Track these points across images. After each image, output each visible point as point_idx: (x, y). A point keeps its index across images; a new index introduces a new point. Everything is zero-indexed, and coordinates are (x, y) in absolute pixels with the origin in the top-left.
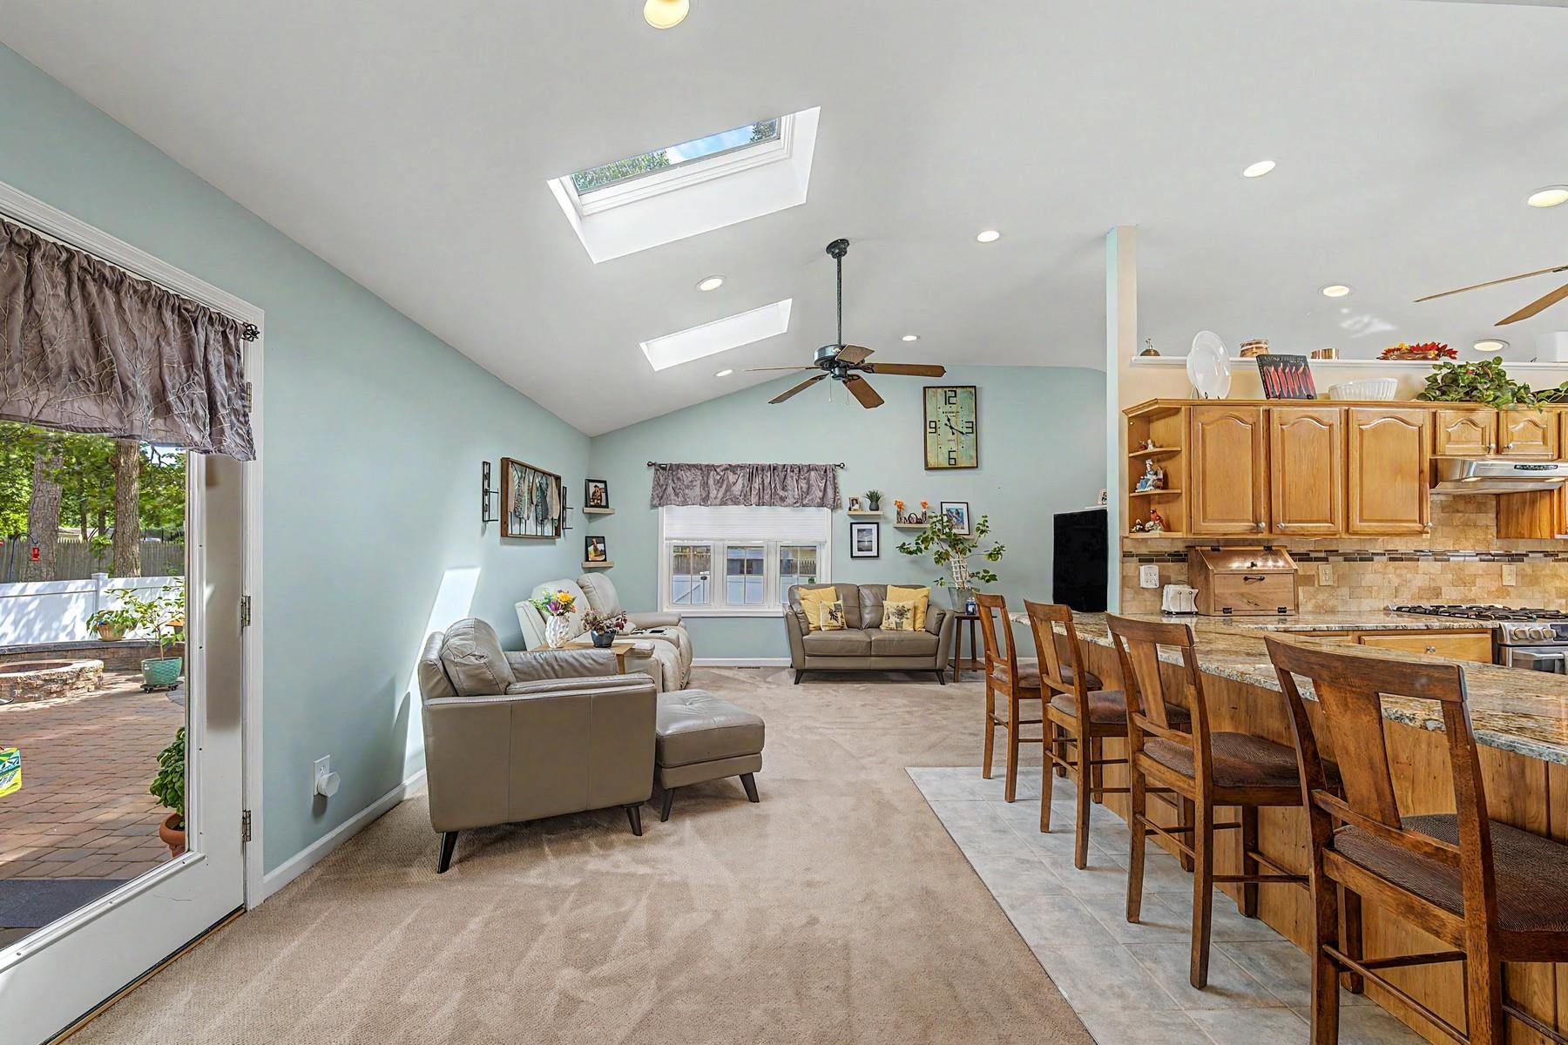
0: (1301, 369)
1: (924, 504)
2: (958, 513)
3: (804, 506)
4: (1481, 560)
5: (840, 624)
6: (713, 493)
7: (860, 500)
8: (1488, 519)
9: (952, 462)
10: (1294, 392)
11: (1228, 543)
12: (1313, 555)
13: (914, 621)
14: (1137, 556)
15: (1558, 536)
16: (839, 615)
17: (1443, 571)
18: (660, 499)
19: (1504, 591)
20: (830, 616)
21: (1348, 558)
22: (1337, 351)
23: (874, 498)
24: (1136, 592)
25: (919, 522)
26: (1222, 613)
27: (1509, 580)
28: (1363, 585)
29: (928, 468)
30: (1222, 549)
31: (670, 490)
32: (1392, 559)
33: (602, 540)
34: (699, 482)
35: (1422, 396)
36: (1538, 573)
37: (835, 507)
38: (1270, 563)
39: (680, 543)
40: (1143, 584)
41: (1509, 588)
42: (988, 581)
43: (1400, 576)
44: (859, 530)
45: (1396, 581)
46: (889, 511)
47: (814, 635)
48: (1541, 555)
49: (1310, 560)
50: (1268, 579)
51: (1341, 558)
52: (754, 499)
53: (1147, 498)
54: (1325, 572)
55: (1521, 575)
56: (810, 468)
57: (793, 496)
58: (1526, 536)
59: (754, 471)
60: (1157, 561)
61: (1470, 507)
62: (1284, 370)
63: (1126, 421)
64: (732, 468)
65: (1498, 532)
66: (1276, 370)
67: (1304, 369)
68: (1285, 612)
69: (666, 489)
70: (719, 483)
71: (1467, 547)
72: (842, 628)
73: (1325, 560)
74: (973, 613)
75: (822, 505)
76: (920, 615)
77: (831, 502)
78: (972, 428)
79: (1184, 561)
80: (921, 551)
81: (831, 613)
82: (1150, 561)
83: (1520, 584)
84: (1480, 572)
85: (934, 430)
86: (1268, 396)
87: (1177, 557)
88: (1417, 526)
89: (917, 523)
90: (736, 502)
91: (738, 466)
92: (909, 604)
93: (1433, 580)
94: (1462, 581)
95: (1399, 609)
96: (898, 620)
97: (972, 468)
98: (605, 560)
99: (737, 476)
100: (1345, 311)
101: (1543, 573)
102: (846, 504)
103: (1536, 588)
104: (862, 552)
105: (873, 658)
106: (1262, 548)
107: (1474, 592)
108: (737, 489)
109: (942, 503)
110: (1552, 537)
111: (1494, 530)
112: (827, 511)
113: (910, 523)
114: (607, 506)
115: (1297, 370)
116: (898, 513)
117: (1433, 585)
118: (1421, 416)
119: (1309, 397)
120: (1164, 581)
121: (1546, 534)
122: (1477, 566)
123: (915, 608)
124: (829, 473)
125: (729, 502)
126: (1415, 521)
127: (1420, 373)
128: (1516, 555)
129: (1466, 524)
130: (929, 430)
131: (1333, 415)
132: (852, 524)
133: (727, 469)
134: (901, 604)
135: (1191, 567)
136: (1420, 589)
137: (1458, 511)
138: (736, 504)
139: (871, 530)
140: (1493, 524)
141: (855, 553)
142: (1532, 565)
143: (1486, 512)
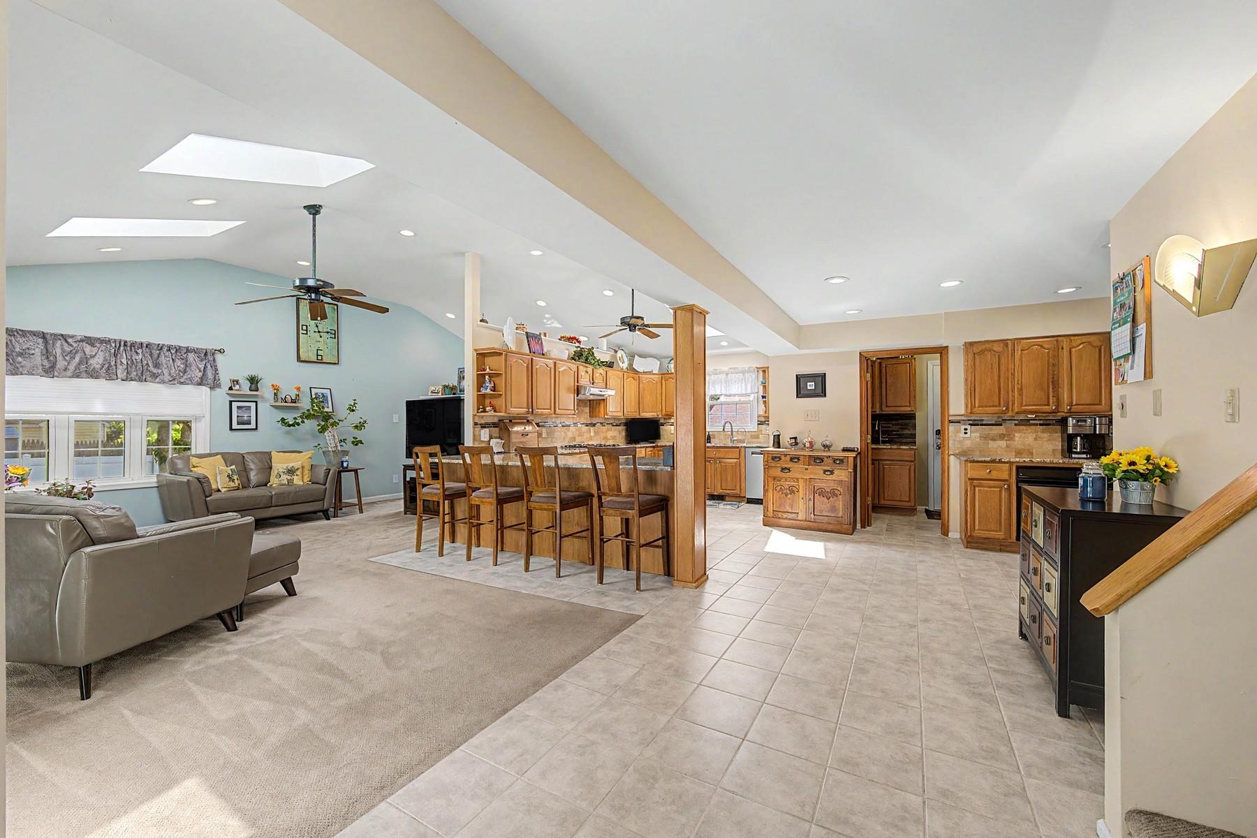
1: (298, 389)
2: (324, 396)
3: (182, 383)
4: (585, 426)
5: (237, 485)
6: (61, 363)
7: (240, 381)
8: (587, 410)
9: (320, 358)
10: (538, 351)
11: (515, 418)
12: (540, 424)
13: (303, 477)
14: (480, 424)
15: (605, 416)
16: (235, 477)
19: (591, 438)
20: (228, 479)
22: (548, 334)
23: (254, 381)
25: (293, 401)
27: (592, 434)
28: (555, 437)
29: (299, 359)
30: (513, 420)
32: (563, 426)
35: (573, 359)
36: (599, 431)
37: (215, 385)
40: (482, 439)
41: (593, 437)
42: (357, 445)
43: (565, 433)
44: (238, 407)
45: (564, 435)
46: (266, 391)
47: (215, 496)
48: (601, 424)
49: (540, 426)
50: (529, 436)
52: (121, 372)
53: (484, 396)
54: (544, 432)
55: (595, 432)
56: (188, 350)
57: (170, 374)
58: (597, 417)
59: (121, 346)
60: (488, 427)
61: (585, 405)
62: (534, 340)
63: (475, 354)
64: (90, 341)
65: (590, 415)
66: (531, 340)
67: (540, 341)
70: (71, 354)
71: (582, 421)
72: (238, 489)
73: (544, 426)
74: (347, 468)
75: (200, 383)
76: (306, 472)
77: (210, 382)
78: (335, 334)
79: (497, 427)
80: (298, 424)
81: (228, 476)
82: (485, 427)
83: (595, 435)
84: (585, 431)
85: (305, 332)
86: (530, 352)
87: (495, 425)
88: (573, 413)
89: (292, 402)
90: (93, 375)
91: (100, 339)
92: (297, 465)
93: (574, 434)
94: (581, 434)
95: (566, 446)
96: (289, 478)
97: (335, 364)
99: (96, 349)
100: (547, 316)
101: (601, 430)
102: (226, 384)
103: (599, 436)
104: (244, 425)
105: (273, 508)
107: (584, 438)
108: (96, 362)
109: (311, 388)
111: (588, 414)
112: (205, 390)
113: (286, 402)
115: (538, 341)
116: (275, 394)
117: (574, 436)
118: (574, 367)
119: (543, 354)
120: (491, 437)
121: (603, 416)
122: (584, 428)
123: (303, 467)
124: (208, 356)
125: (84, 374)
126: (573, 411)
127: (573, 348)
128: (594, 424)
129: (583, 412)
130: (301, 331)
131: (551, 362)
132: (231, 402)
133: (82, 341)
134: (291, 465)
135: (500, 430)
136: (570, 438)
137: (582, 407)
138: (92, 377)
139: (250, 407)
140: (588, 411)
141: (235, 426)
142: (598, 428)
143: (587, 407)
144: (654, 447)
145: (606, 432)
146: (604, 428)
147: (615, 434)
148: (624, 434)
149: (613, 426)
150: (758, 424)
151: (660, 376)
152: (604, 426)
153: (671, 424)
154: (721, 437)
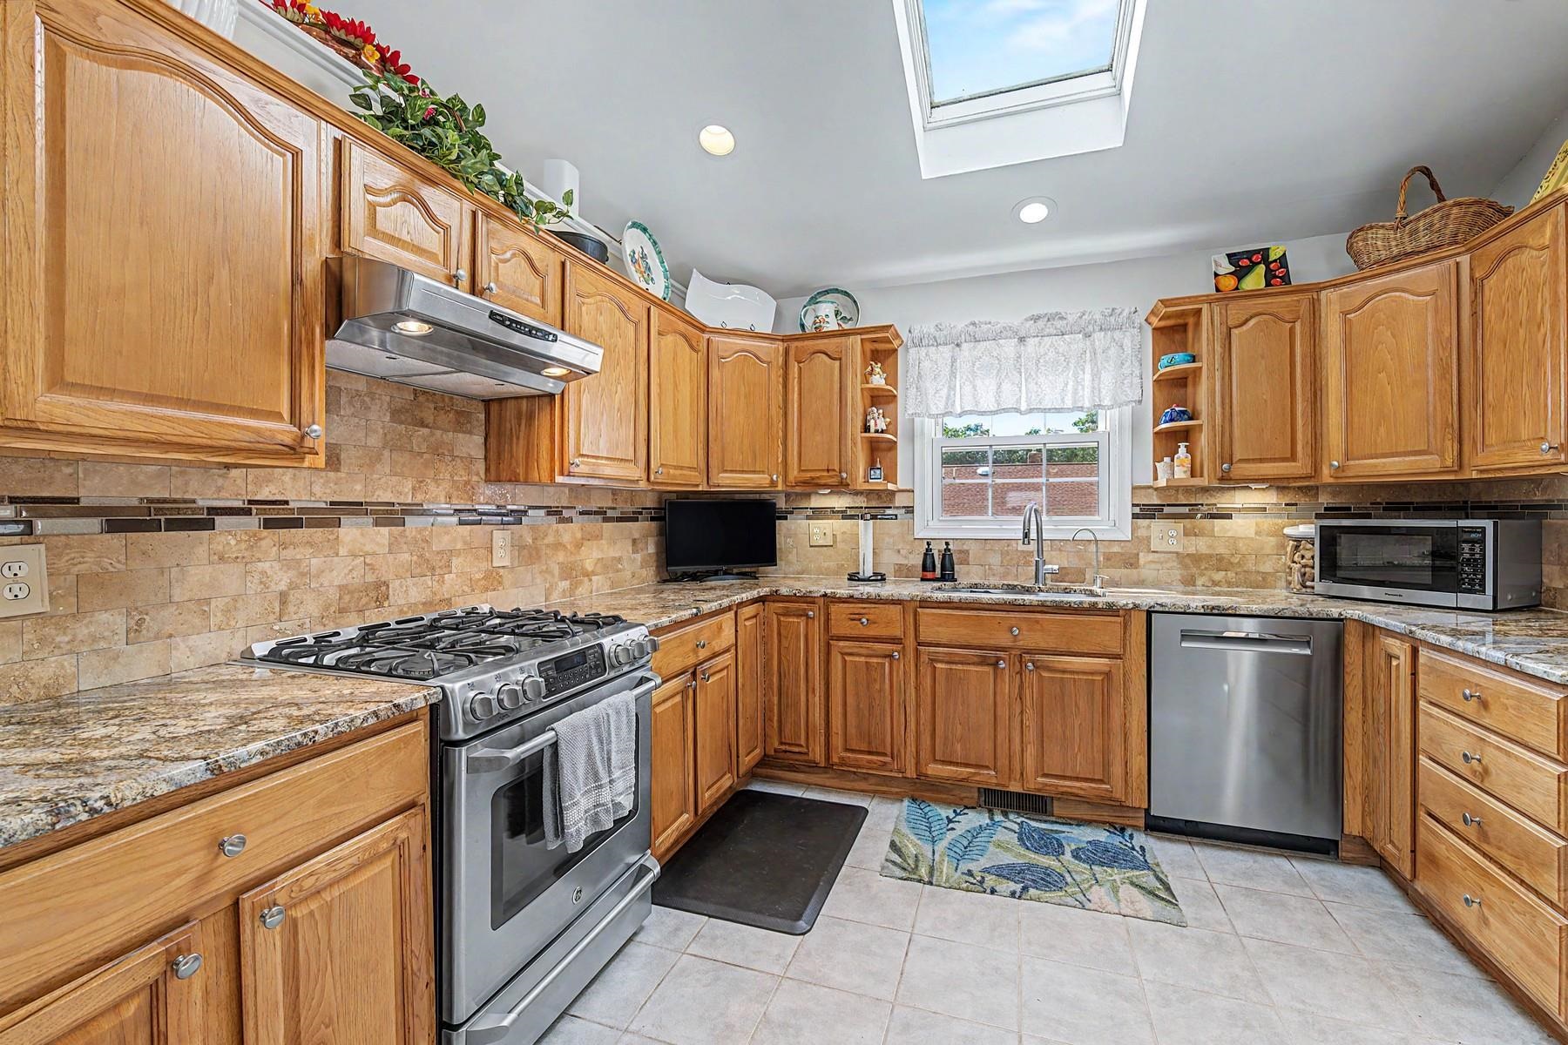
4: (461, 523)
8: (472, 444)
15: (559, 479)
17: (393, 548)
19: (493, 580)
21: (120, 522)
27: (502, 558)
28: (176, 599)
32: (269, 524)
36: (539, 543)
41: (501, 571)
43: (289, 564)
45: (281, 580)
48: (542, 511)
51: (94, 524)
54: (13, 572)
55: (519, 547)
58: (522, 479)
61: (446, 419)
65: (487, 470)
71: (437, 496)
83: (516, 564)
84: (459, 546)
88: (282, 430)
94: (430, 565)
101: (546, 541)
103: (534, 570)
107: (446, 587)
110: (552, 478)
111: (481, 466)
117: (370, 578)
121: (545, 479)
122: (457, 532)
126: (278, 416)
128: (512, 512)
129: (437, 451)
137: (423, 424)
140: (479, 453)
142: (533, 528)
143: (470, 433)
144: (761, 600)
145: (579, 546)
146: (569, 533)
147: (614, 552)
148: (651, 549)
149: (606, 520)
150: (1135, 516)
151: (781, 346)
152: (570, 520)
153: (818, 513)
154: (991, 561)
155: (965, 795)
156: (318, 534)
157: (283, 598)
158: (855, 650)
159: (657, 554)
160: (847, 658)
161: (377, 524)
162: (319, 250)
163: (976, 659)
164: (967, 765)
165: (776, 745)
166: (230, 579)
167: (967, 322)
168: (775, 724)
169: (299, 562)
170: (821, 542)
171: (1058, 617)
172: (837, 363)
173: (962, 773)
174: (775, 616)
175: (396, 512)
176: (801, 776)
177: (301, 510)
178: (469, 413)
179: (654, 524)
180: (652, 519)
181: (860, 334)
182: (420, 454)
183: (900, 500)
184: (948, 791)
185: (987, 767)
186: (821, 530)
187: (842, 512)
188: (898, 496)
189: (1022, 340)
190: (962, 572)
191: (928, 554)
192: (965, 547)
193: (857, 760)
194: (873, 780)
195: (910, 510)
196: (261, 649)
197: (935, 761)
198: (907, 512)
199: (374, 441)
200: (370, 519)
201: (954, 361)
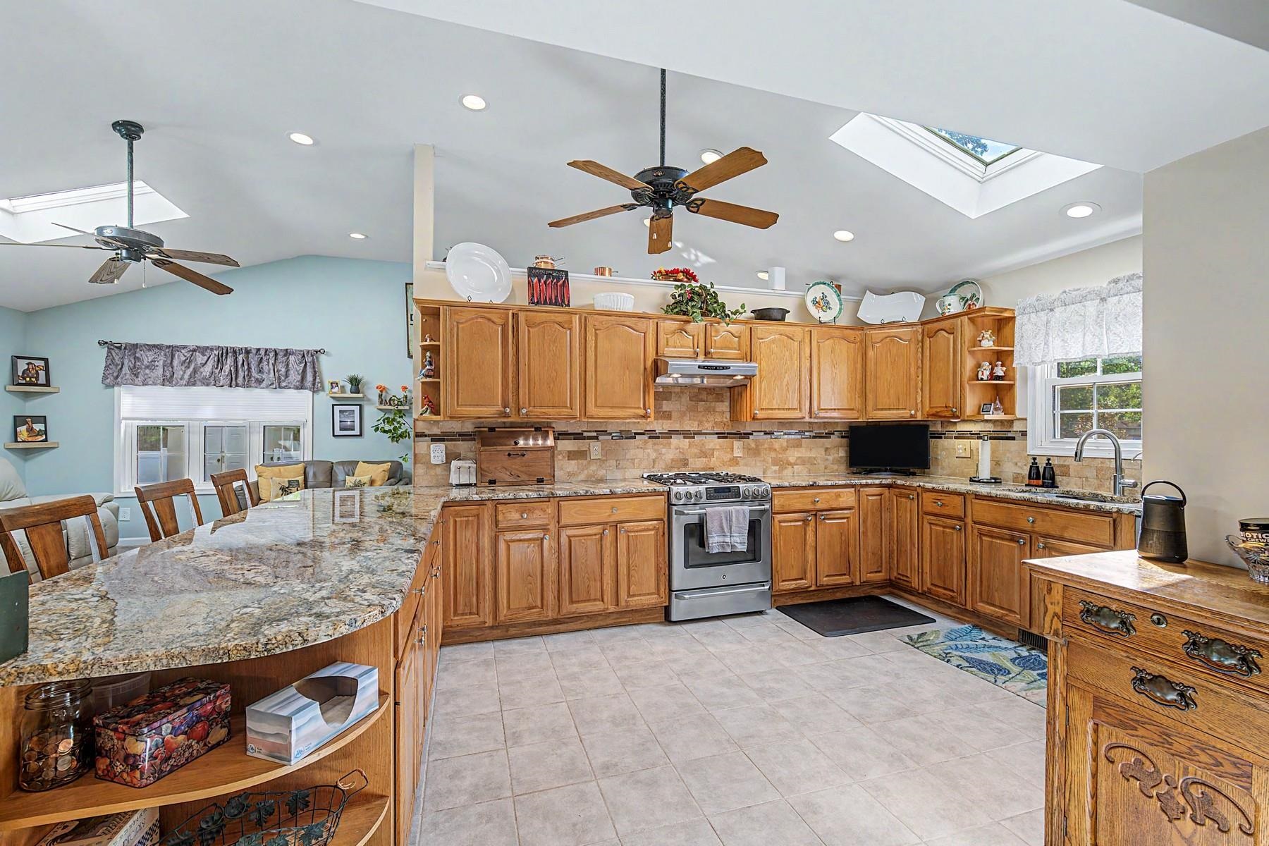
0: (561, 282)
1: (404, 389)
3: (281, 388)
4: (718, 438)
6: (178, 374)
7: (341, 383)
8: (724, 406)
10: (551, 299)
12: (585, 434)
14: (429, 436)
17: (690, 447)
18: (113, 377)
19: (734, 461)
21: (615, 437)
22: (610, 269)
23: (355, 382)
24: (428, 468)
25: (400, 404)
26: (487, 484)
27: (738, 453)
28: (627, 458)
29: (409, 356)
30: (498, 429)
31: (126, 370)
32: (650, 438)
33: (43, 419)
34: (161, 362)
36: (760, 447)
37: (315, 389)
38: (531, 442)
39: (142, 423)
40: (432, 461)
41: (738, 459)
43: (655, 451)
44: (340, 411)
45: (654, 455)
46: (371, 394)
48: (763, 433)
49: (584, 438)
50: (528, 456)
51: (609, 437)
52: (226, 381)
54: (595, 448)
55: (747, 449)
56: (287, 353)
57: (270, 379)
58: (740, 420)
59: (223, 354)
60: (445, 440)
61: (711, 397)
62: (545, 282)
64: (200, 350)
65: (731, 417)
66: (539, 281)
67: (564, 282)
68: (543, 482)
69: (121, 369)
70: (187, 362)
71: (708, 427)
73: (596, 438)
75: (301, 386)
77: (311, 384)
83: (746, 456)
84: (718, 447)
85: (413, 322)
87: (467, 437)
88: (641, 412)
89: (398, 405)
90: (205, 383)
91: (208, 347)
93: (683, 453)
94: (704, 454)
98: (46, 440)
99: (206, 358)
101: (764, 447)
102: (327, 386)
103: (758, 458)
104: (345, 431)
106: (533, 429)
107: (714, 462)
108: (206, 371)
111: (727, 415)
112: (307, 394)
113: (390, 405)
114: (48, 384)
115: (558, 282)
116: (380, 396)
117: (682, 457)
118: (645, 325)
120: (451, 456)
122: (715, 442)
123: (372, 481)
124: (310, 359)
125: (198, 383)
126: (639, 408)
128: (744, 434)
129: (707, 410)
130: (410, 322)
132: (333, 405)
133: (194, 350)
134: (358, 479)
136: (673, 460)
137: (702, 400)
138: (205, 385)
139: (354, 411)
140: (727, 410)
141: (338, 432)
142: (756, 441)
143: (722, 401)
144: (887, 486)
145: (785, 450)
146: (778, 443)
147: (810, 454)
148: (842, 454)
151: (920, 329)
152: (777, 438)
153: (961, 436)
154: (1089, 475)
155: (1011, 632)
156: (665, 441)
157: (654, 461)
158: (937, 522)
159: (847, 457)
160: (933, 527)
161: (685, 438)
162: (651, 356)
163: (1007, 537)
164: (1002, 608)
165: (895, 574)
166: (639, 453)
167: (1062, 291)
168: (896, 562)
169: (658, 450)
170: (963, 455)
171: (1063, 513)
172: (952, 336)
173: (997, 612)
174: (895, 497)
175: (691, 434)
176: (913, 598)
177: (660, 433)
178: (722, 394)
179: (844, 440)
180: (842, 437)
181: (967, 315)
182: (701, 412)
183: (1017, 427)
184: (1000, 627)
185: (1015, 612)
186: (961, 446)
187: (976, 434)
188: (1016, 423)
189: (1103, 300)
190: (1064, 484)
191: (1034, 466)
192: (1066, 463)
193: (938, 592)
194: (954, 609)
195: (1024, 434)
196: (645, 476)
197: (983, 602)
198: (1022, 435)
199: (684, 409)
200: (682, 436)
201: (1048, 322)
